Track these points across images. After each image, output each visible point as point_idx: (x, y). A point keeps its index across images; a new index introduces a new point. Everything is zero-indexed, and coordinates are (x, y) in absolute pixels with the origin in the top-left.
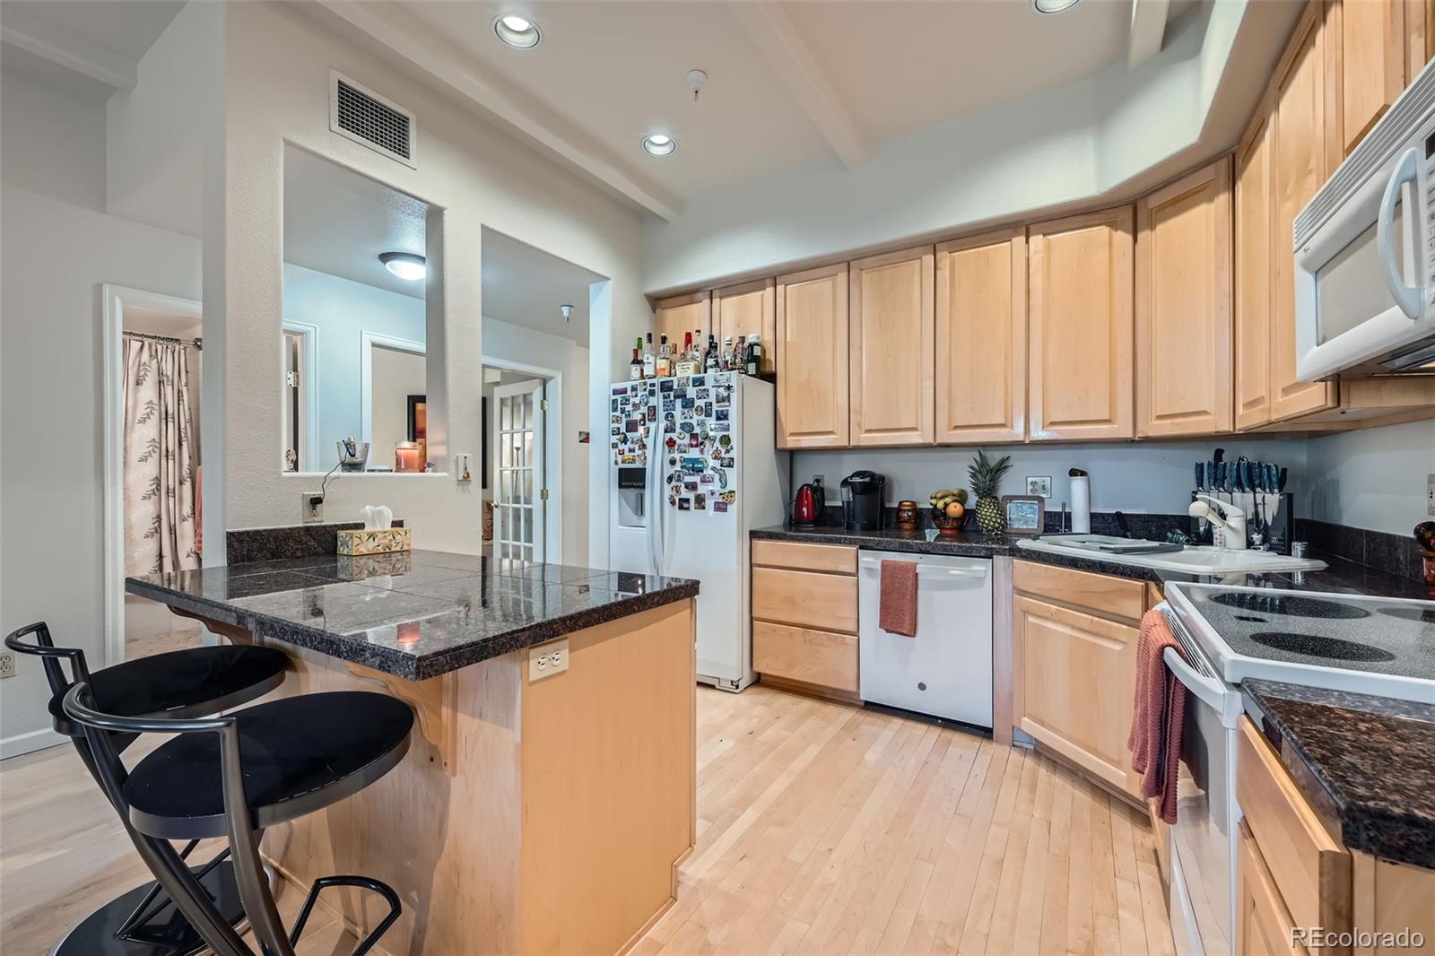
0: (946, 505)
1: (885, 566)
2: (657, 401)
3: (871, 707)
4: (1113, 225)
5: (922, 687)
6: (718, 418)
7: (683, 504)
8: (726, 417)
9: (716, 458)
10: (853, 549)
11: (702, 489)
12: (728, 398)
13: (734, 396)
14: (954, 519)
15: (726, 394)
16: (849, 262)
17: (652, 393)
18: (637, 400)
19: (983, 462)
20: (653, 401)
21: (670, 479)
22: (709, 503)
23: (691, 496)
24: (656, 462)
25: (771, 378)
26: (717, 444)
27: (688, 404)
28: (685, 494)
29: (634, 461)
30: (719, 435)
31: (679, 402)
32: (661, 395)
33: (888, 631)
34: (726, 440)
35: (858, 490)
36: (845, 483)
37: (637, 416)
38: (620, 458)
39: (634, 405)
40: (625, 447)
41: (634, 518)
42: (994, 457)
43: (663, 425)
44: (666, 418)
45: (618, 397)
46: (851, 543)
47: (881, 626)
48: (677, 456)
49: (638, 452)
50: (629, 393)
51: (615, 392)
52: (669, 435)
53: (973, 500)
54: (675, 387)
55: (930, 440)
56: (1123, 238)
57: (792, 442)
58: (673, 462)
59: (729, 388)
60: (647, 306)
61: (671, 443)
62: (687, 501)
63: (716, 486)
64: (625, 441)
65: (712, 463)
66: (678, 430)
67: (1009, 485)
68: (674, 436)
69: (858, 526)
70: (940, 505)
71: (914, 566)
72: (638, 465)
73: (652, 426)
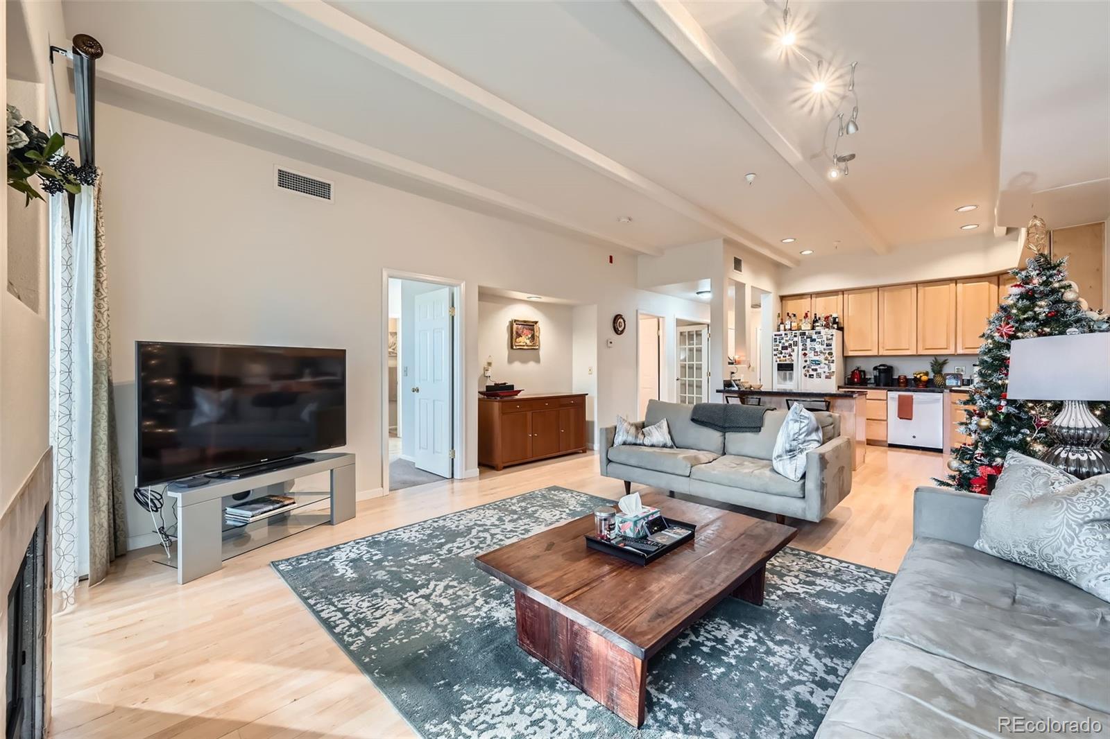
0: (921, 377)
1: (899, 396)
2: (798, 339)
3: (891, 446)
4: (990, 282)
5: (914, 437)
6: (827, 346)
7: (811, 376)
8: (831, 345)
9: (826, 360)
10: (886, 391)
11: (819, 371)
12: (832, 339)
13: (834, 338)
14: (924, 382)
15: (831, 337)
16: (878, 288)
17: (795, 336)
18: (788, 339)
19: (936, 361)
20: (795, 339)
21: (805, 367)
22: (823, 376)
23: (814, 373)
24: (798, 362)
25: (841, 329)
26: (827, 355)
27: (813, 340)
28: (811, 373)
29: (786, 361)
30: (827, 352)
31: (809, 340)
32: (800, 337)
33: (901, 418)
34: (830, 354)
35: (880, 371)
36: (875, 368)
37: (787, 344)
38: (778, 360)
39: (786, 340)
40: (782, 356)
41: (783, 382)
42: (941, 360)
43: (801, 347)
44: (803, 345)
45: (778, 337)
46: (884, 389)
47: (898, 416)
48: (808, 359)
49: (788, 357)
50: (783, 335)
51: (775, 335)
52: (803, 352)
53: (931, 375)
54: (807, 334)
55: (915, 353)
56: (994, 287)
57: (851, 354)
58: (806, 361)
59: (832, 335)
60: (779, 299)
61: (805, 355)
62: (813, 375)
63: (826, 370)
64: (781, 353)
65: (824, 361)
66: (808, 349)
67: (948, 369)
68: (806, 352)
69: (882, 384)
70: (918, 376)
71: (912, 396)
72: (788, 362)
73: (796, 348)
